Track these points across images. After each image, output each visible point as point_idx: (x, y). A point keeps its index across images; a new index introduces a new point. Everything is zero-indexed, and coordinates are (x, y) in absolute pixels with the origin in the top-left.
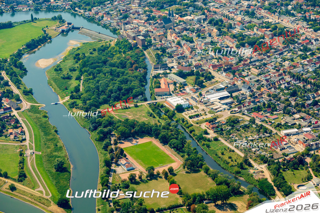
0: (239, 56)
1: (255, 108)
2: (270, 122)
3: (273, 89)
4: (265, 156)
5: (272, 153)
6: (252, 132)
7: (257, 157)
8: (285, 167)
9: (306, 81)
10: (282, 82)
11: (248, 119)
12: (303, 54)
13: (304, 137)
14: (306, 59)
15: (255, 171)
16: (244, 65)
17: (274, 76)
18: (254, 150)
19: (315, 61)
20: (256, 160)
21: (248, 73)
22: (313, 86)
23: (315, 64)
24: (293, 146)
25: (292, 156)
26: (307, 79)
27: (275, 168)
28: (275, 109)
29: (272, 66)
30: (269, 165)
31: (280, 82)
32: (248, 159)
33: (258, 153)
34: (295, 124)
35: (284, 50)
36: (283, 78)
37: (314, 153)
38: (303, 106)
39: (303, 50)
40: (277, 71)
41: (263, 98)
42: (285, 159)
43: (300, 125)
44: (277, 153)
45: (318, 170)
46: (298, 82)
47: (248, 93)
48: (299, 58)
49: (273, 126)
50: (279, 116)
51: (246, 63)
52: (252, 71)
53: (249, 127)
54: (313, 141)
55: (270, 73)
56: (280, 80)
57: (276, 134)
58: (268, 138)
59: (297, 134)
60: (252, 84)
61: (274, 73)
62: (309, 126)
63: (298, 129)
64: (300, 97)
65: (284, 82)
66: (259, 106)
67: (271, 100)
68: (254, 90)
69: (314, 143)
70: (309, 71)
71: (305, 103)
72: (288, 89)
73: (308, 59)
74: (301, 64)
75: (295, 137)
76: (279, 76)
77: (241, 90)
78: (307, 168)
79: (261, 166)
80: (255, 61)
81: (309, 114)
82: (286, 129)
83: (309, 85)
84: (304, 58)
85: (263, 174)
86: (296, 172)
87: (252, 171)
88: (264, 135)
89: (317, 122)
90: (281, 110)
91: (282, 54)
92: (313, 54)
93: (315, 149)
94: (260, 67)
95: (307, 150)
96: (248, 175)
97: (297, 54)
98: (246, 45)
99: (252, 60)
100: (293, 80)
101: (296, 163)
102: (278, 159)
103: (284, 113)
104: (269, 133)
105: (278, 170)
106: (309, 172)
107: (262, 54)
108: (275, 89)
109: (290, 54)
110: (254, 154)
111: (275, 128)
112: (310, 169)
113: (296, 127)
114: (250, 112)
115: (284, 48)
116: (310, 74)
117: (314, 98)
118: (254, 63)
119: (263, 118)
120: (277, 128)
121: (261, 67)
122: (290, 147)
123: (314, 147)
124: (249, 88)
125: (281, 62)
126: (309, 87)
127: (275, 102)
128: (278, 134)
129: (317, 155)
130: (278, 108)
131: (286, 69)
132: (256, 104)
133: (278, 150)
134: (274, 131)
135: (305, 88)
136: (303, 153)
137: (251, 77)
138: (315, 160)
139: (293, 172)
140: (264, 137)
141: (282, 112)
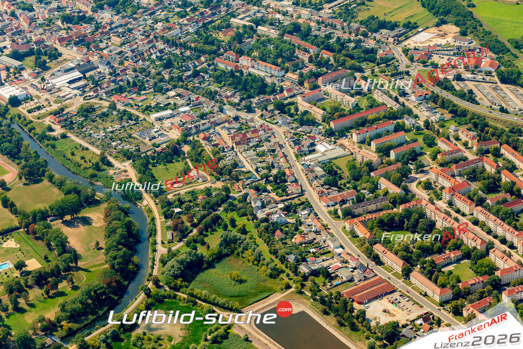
0: (95, 22)
1: (116, 90)
2: (136, 105)
3: (140, 62)
4: (128, 151)
5: (138, 146)
6: (113, 121)
7: (119, 152)
8: (155, 161)
9: (184, 46)
10: (152, 52)
11: (107, 104)
12: (182, 11)
13: (180, 119)
14: (185, 17)
15: (116, 171)
16: (102, 33)
17: (142, 44)
18: (114, 144)
19: (198, 18)
20: (117, 157)
21: (107, 44)
22: (193, 52)
23: (197, 22)
24: (167, 133)
25: (164, 146)
26: (185, 43)
27: (142, 165)
28: (143, 88)
29: (139, 31)
30: (134, 161)
31: (150, 51)
32: (107, 157)
33: (120, 147)
34: (169, 104)
35: (157, 8)
36: (154, 45)
37: (194, 139)
38: (180, 79)
39: (182, 5)
40: (146, 37)
41: (127, 75)
42: (155, 150)
43: (175, 104)
44: (145, 144)
45: (198, 159)
46: (174, 48)
47: (107, 70)
48: (176, 16)
49: (140, 110)
50: (148, 96)
51: (104, 31)
52: (112, 41)
53: (108, 115)
54: (192, 124)
55: (137, 41)
56: (150, 48)
57: (145, 119)
58: (133, 127)
59: (172, 116)
60: (112, 58)
61: (142, 40)
62: (188, 105)
63: (172, 110)
64: (176, 68)
65: (155, 51)
66: (121, 87)
67: (138, 76)
68: (115, 65)
69: (192, 126)
70: (189, 32)
71: (183, 75)
72: (160, 59)
73: (188, 17)
74: (179, 24)
75: (168, 121)
76: (148, 44)
77: (98, 67)
78: (185, 158)
79: (123, 164)
80: (116, 27)
81: (187, 89)
82: (157, 111)
83: (188, 51)
84: (182, 17)
85: (126, 174)
86: (169, 165)
87: (111, 172)
88: (128, 122)
89: (197, 99)
90: (151, 88)
91: (153, 13)
92: (195, 10)
93: (195, 134)
94: (123, 34)
95: (184, 135)
96: (107, 178)
97: (174, 12)
98: (105, 6)
99: (113, 26)
100: (167, 47)
101: (170, 155)
102: (146, 152)
103: (155, 92)
104: (135, 120)
105: (146, 166)
106: (186, 163)
107: (127, 16)
108: (143, 61)
109: (165, 12)
110: (115, 149)
111: (143, 112)
112: (188, 160)
113: (170, 108)
114: (110, 96)
115: (156, 5)
116: (190, 37)
117: (195, 67)
118: (115, 30)
119: (127, 101)
120: (146, 112)
121: (125, 34)
122: (163, 134)
123: (194, 131)
124: (108, 63)
125: (152, 25)
126: (188, 53)
127: (144, 79)
128: (147, 119)
129: (196, 141)
130: (147, 86)
131: (158, 33)
132: (119, 84)
133: (147, 140)
134: (142, 116)
135: (183, 56)
136: (178, 140)
137: (110, 48)
138: (193, 148)
139: (165, 167)
140: (128, 126)
141: (152, 90)
